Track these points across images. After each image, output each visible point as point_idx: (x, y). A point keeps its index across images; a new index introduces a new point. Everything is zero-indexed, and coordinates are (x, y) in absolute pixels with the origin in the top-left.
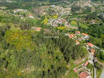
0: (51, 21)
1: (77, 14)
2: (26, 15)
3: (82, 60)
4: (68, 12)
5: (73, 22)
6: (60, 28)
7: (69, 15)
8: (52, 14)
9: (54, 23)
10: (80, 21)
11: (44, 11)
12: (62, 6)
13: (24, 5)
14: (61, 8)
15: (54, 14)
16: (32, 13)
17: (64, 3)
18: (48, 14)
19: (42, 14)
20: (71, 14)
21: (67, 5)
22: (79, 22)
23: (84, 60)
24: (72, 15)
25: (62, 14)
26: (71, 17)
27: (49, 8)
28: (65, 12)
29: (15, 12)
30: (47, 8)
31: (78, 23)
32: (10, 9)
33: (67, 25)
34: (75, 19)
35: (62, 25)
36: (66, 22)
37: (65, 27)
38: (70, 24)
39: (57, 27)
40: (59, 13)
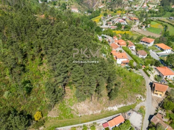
0: (107, 18)
1: (171, 11)
2: (67, 7)
3: (110, 109)
4: (151, 6)
5: (154, 24)
6: (120, 32)
7: (150, 12)
8: (116, 8)
9: (111, 22)
11: (103, 2)
15: (120, 7)
16: (79, 4)
18: (109, 8)
19: (97, 6)
20: (157, 10)
22: (168, 25)
23: (116, 108)
24: (159, 11)
25: (136, 8)
26: (155, 15)
28: (145, 5)
31: (166, 26)
33: (137, 29)
34: (163, 19)
35: (125, 28)
36: (137, 23)
37: (132, 32)
38: (144, 27)
39: (114, 30)
40: (131, 6)
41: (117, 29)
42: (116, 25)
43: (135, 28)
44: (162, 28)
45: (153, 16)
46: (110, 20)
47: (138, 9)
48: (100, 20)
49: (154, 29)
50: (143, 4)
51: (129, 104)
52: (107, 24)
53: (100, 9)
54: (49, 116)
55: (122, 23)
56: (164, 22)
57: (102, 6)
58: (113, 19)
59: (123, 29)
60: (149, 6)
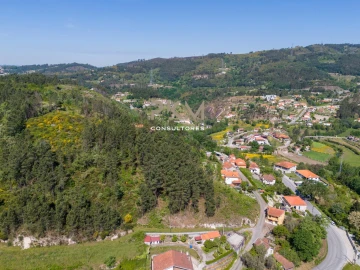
0: (236, 134)
1: (356, 127)
3: (206, 225)
4: (318, 118)
5: (318, 147)
6: (256, 155)
7: (316, 127)
8: (255, 120)
9: (242, 140)
10: (354, 147)
11: (233, 110)
12: (306, 98)
13: (187, 94)
14: (296, 105)
15: (261, 118)
17: (323, 91)
18: (242, 118)
19: (222, 116)
20: (329, 124)
21: (328, 97)
22: (344, 149)
23: (213, 227)
24: (332, 126)
25: (289, 121)
26: (324, 132)
27: (254, 103)
28: (307, 116)
29: (146, 104)
30: (246, 101)
31: (341, 151)
32: (137, 97)
33: (285, 153)
34: (336, 138)
35: (265, 149)
36: (288, 143)
37: (276, 156)
38: (298, 150)
39: (246, 152)
40: (281, 116)
41: (251, 151)
42: (251, 144)
43: (282, 151)
44: (332, 153)
45: (319, 134)
46: (241, 137)
47: (293, 122)
48: (225, 137)
49: (316, 153)
50: (305, 113)
51: (232, 225)
52: (234, 143)
53: (227, 120)
54: (138, 222)
55: (260, 143)
56: (338, 143)
57: (231, 116)
58: (246, 135)
59: (260, 151)
60: (314, 118)
